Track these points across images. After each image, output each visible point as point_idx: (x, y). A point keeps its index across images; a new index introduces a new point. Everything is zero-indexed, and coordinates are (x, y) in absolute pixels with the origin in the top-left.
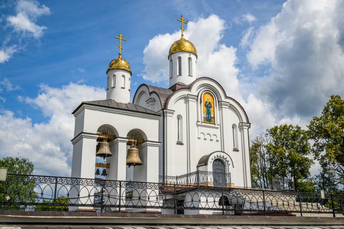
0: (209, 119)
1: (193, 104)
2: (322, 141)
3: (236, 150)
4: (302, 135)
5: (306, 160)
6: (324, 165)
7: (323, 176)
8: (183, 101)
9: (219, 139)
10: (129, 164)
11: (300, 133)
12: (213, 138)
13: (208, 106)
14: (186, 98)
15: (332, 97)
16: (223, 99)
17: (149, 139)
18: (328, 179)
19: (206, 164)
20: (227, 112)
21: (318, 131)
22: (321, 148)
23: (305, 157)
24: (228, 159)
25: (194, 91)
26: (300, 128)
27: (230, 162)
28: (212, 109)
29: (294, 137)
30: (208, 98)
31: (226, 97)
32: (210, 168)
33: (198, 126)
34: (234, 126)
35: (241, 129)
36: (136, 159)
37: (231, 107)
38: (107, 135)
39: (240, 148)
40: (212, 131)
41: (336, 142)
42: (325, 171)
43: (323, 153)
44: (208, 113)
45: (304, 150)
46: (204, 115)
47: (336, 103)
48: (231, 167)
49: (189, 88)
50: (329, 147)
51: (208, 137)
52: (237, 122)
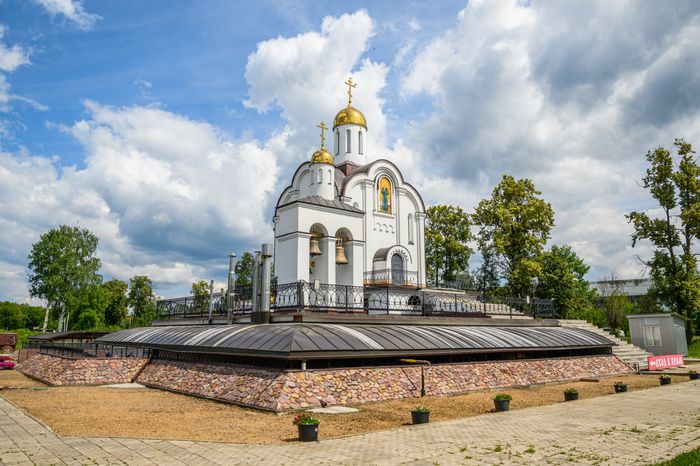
0: (386, 208)
1: (370, 190)
2: (489, 229)
3: (411, 243)
4: (463, 219)
5: (466, 248)
6: (487, 256)
7: (484, 269)
8: (359, 186)
9: (394, 230)
10: (338, 263)
11: (461, 216)
12: (389, 229)
13: (385, 193)
14: (363, 184)
15: (505, 177)
16: (401, 185)
17: (355, 238)
18: (491, 273)
19: (385, 259)
20: (404, 200)
21: (485, 216)
22: (487, 237)
23: (464, 245)
24: (407, 254)
25: (371, 175)
26: (461, 211)
27: (408, 258)
28: (388, 197)
29: (453, 221)
30: (385, 184)
31: (404, 183)
32: (389, 264)
33: (374, 215)
34: (410, 216)
35: (417, 219)
36: (342, 259)
37: (408, 194)
38: (318, 234)
39: (415, 242)
40: (388, 221)
41: (505, 231)
42: (487, 262)
43: (490, 242)
44: (385, 201)
45: (464, 236)
46: (380, 203)
47: (509, 186)
48: (409, 262)
49: (365, 170)
50: (497, 236)
51: (383, 228)
52: (413, 212)
